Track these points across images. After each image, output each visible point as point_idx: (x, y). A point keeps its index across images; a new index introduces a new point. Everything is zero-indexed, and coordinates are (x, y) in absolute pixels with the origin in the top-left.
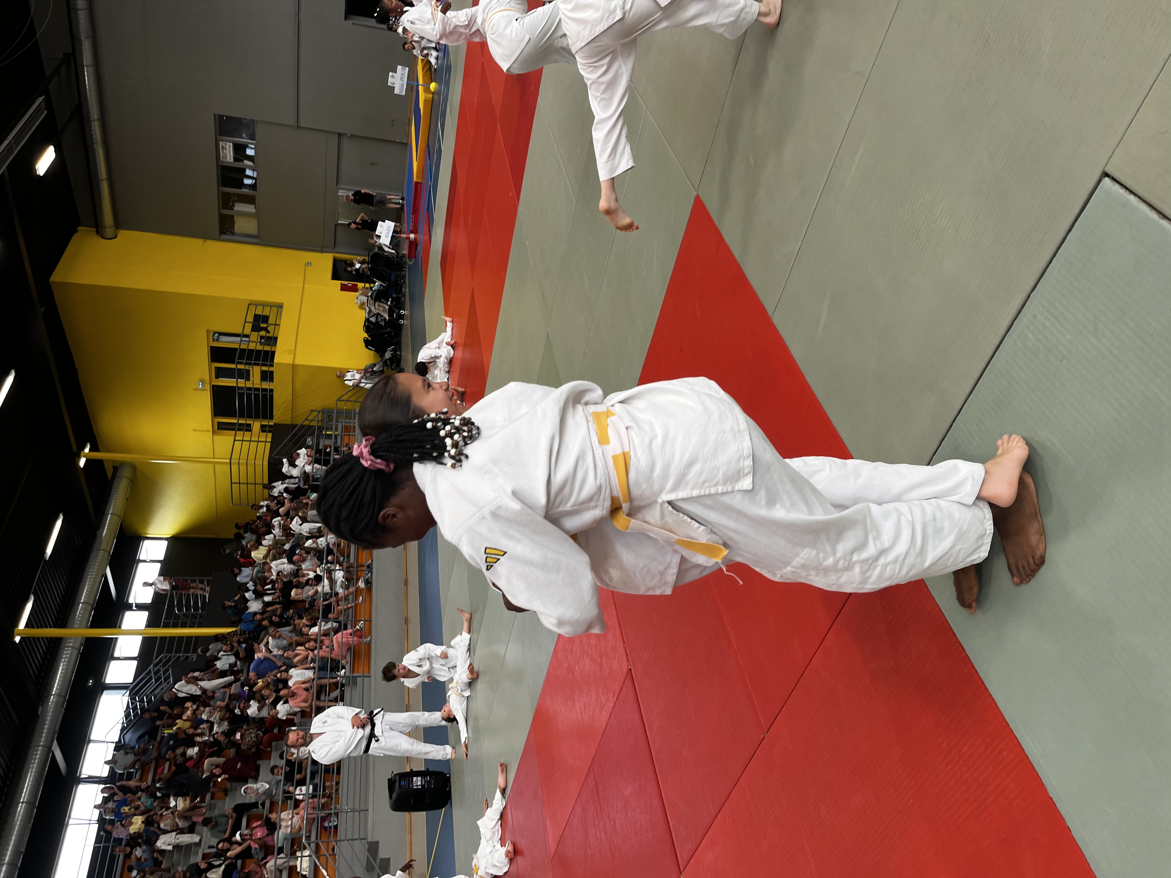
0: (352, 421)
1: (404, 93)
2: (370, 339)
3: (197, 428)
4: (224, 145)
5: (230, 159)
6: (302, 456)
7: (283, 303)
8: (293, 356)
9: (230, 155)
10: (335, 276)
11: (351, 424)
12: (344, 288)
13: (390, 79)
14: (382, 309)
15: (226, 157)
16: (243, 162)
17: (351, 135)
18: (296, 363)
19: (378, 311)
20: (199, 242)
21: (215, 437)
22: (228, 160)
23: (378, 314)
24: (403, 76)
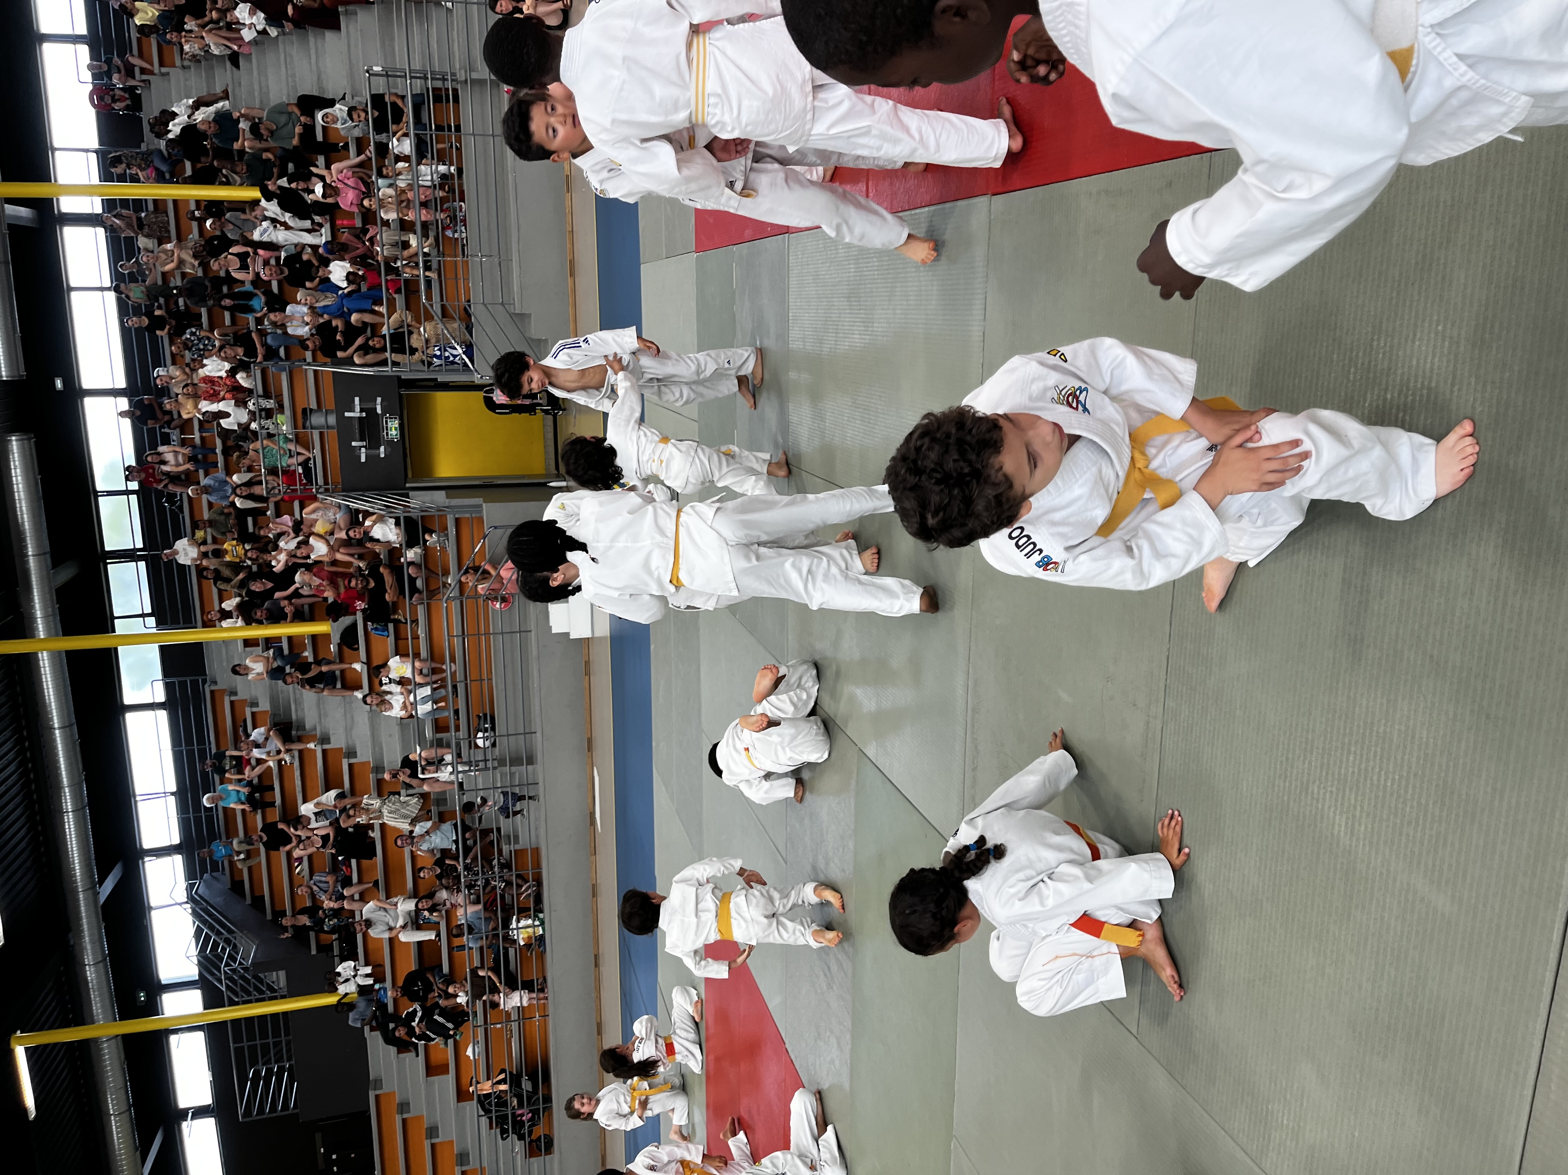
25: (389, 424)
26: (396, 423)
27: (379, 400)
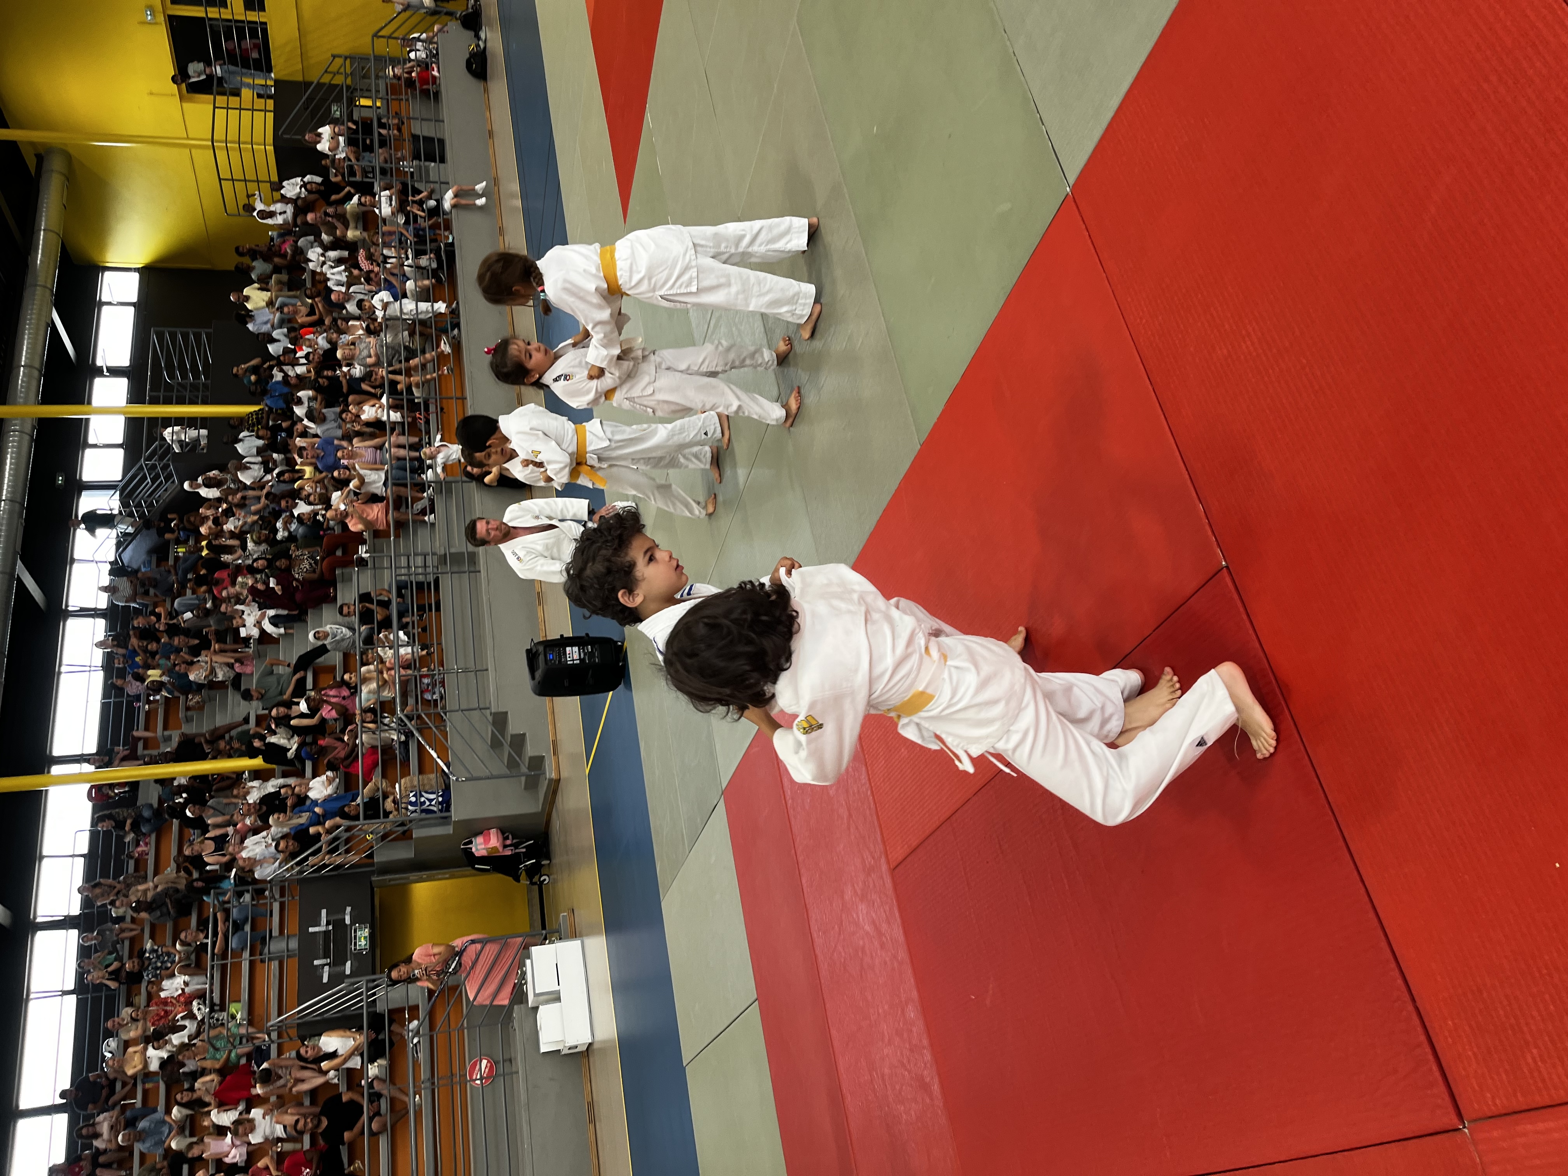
3: (152, 90)
21: (185, 105)
25: (359, 933)
26: (366, 932)
27: (349, 909)
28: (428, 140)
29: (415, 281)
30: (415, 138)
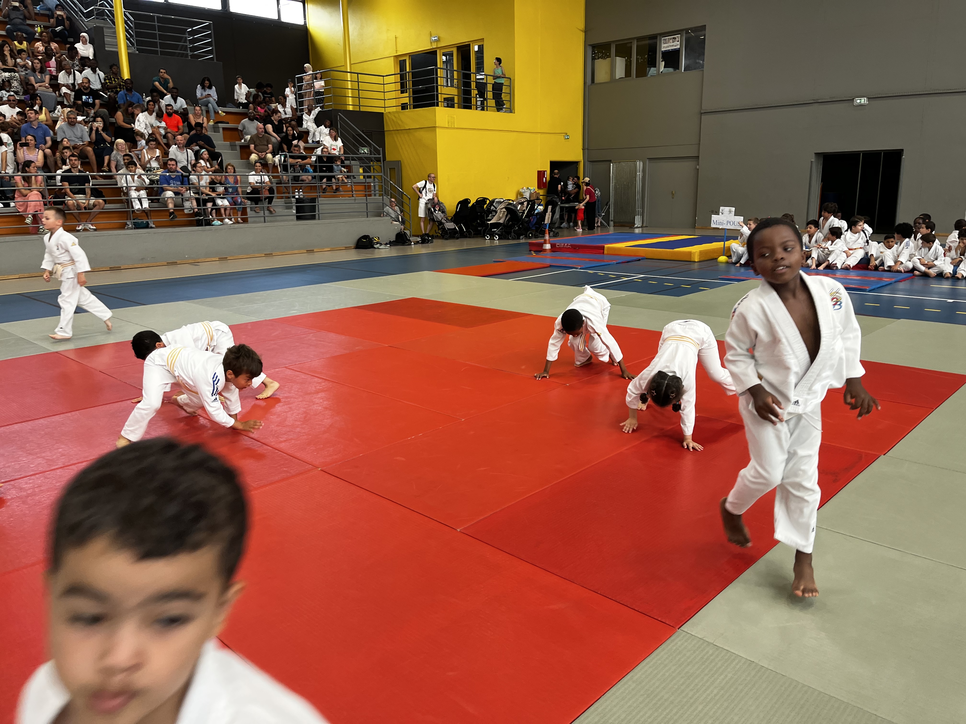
0: (377, 192)
1: (713, 226)
2: (470, 205)
3: (398, 40)
4: (677, 40)
5: (664, 47)
6: (334, 143)
7: (514, 113)
8: (447, 126)
9: (668, 47)
10: (554, 165)
11: (373, 192)
12: (541, 174)
13: (727, 209)
14: (501, 216)
15: (666, 43)
16: (662, 61)
17: (698, 169)
18: (437, 130)
19: (499, 211)
20: (582, 26)
21: (393, 58)
22: (663, 45)
23: (496, 212)
24: (732, 223)
28: (313, 209)
29: (171, 197)
30: (313, 200)
